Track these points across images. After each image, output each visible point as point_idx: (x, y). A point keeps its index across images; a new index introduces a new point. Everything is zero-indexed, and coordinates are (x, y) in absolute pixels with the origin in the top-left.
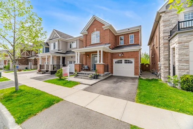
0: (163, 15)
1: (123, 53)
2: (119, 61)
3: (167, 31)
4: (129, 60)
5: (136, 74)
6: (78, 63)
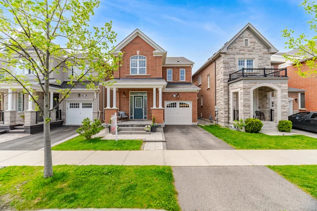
0: (223, 55)
1: (178, 94)
2: (171, 104)
3: (227, 74)
4: (185, 103)
5: (194, 121)
6: (113, 108)
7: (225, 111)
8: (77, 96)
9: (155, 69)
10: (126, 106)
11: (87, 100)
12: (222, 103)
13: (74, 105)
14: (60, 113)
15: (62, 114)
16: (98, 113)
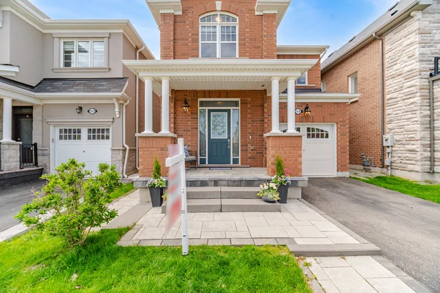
0: (418, 15)
1: (306, 106)
3: (427, 57)
4: (320, 128)
5: (341, 168)
6: (160, 134)
7: (424, 145)
8: (74, 111)
9: (259, 45)
10: (189, 133)
11: (99, 121)
12: (417, 127)
13: (71, 134)
14: (36, 150)
15: (39, 152)
16: (125, 150)
